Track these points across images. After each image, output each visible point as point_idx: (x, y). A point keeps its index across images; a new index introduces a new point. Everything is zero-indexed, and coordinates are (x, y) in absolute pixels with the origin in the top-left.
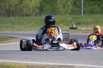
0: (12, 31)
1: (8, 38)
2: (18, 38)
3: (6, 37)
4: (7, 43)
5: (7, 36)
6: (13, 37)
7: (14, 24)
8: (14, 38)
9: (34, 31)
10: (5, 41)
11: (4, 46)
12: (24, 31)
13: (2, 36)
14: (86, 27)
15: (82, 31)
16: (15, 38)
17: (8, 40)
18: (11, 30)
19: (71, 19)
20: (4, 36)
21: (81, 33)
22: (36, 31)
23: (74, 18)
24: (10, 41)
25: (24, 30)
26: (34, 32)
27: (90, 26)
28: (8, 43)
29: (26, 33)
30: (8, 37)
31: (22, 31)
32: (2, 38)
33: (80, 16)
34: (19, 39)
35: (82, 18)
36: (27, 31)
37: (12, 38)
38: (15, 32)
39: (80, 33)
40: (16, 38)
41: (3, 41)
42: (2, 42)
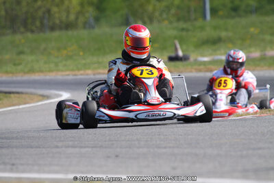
2: (22, 93)
6: (10, 93)
7: (21, 53)
8: (12, 95)
9: (67, 73)
14: (211, 55)
19: (175, 32)
22: (74, 73)
23: (183, 29)
26: (68, 75)
36: (51, 74)
38: (19, 78)
40: (18, 93)
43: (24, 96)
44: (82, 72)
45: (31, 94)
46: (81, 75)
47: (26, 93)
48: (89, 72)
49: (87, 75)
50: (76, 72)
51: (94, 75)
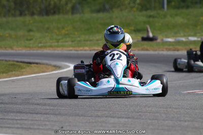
0: (28, 49)
1: (21, 64)
2: (40, 64)
3: (18, 62)
4: (18, 76)
5: (19, 60)
6: (30, 63)
8: (33, 65)
9: (71, 48)
10: (15, 71)
11: (13, 81)
12: (51, 49)
13: (9, 61)
14: (173, 36)
15: (166, 47)
16: (34, 63)
17: (22, 68)
18: (26, 47)
19: (144, 19)
20: (13, 61)
21: (165, 50)
22: (75, 49)
23: (150, 16)
24: (24, 70)
25: (51, 46)
26: (71, 50)
27: (182, 34)
28: (22, 75)
29: (56, 52)
30: (21, 62)
31: (48, 49)
32: (9, 65)
33: (161, 12)
34: (43, 66)
35: (165, 16)
36: (58, 49)
37: (29, 65)
39: (163, 51)
40: (37, 63)
41: (12, 71)
42: (10, 73)
43: (41, 66)
44: (81, 48)
45: (47, 64)
46: (81, 50)
47: (43, 64)
48: (87, 48)
49: (85, 50)
50: (77, 49)
51: (90, 50)
